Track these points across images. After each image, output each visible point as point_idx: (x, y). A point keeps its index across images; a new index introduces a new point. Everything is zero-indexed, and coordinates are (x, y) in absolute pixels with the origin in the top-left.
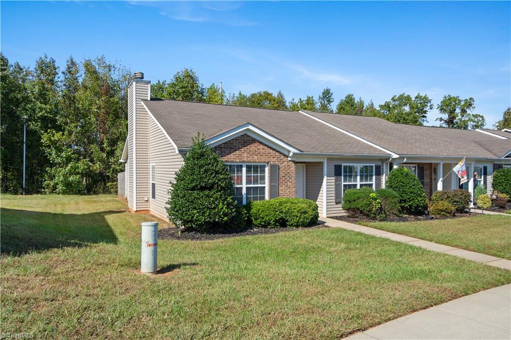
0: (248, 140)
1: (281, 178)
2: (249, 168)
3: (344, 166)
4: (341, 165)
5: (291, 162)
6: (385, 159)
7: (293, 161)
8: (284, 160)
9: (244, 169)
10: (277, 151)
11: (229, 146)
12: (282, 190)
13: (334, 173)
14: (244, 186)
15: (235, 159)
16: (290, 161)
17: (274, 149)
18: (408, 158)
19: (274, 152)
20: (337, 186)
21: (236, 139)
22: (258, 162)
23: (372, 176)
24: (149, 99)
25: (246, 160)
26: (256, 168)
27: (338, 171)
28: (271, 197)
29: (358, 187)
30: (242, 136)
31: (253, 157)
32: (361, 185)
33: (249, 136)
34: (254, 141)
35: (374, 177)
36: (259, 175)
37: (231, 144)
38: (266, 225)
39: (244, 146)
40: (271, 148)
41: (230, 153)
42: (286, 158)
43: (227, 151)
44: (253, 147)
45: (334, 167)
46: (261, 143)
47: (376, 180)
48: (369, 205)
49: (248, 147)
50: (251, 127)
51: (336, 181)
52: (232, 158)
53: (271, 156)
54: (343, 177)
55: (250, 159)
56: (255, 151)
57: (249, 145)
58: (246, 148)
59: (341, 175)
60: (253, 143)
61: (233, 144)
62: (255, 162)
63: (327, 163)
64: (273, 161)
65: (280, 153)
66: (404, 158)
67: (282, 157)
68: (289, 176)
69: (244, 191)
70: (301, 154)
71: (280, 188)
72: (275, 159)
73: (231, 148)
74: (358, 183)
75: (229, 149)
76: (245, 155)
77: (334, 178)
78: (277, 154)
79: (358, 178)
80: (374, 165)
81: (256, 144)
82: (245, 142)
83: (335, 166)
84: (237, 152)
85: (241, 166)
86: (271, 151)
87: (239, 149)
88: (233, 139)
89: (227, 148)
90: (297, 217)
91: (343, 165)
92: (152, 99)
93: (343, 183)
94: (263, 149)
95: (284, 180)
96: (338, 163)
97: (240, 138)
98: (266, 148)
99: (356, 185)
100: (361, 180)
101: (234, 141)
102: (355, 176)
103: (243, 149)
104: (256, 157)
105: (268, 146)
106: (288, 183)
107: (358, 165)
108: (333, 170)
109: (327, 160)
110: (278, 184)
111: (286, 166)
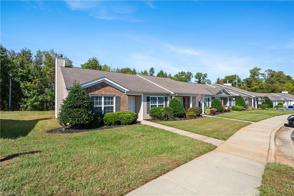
0: (105, 85)
1: (121, 103)
2: (105, 98)
3: (151, 97)
6: (169, 94)
7: (127, 95)
10: (119, 90)
12: (121, 108)
13: (146, 100)
14: (103, 106)
16: (125, 95)
17: (117, 89)
18: (178, 94)
19: (118, 90)
20: (148, 106)
21: (98, 84)
22: (110, 95)
23: (163, 101)
24: (64, 66)
25: (104, 94)
26: (109, 98)
27: (148, 100)
28: (116, 111)
29: (157, 106)
30: (102, 83)
32: (159, 105)
33: (105, 83)
34: (108, 85)
35: (164, 102)
36: (110, 101)
38: (110, 124)
39: (103, 88)
40: (116, 89)
41: (95, 91)
42: (124, 93)
43: (94, 90)
44: (107, 88)
45: (146, 98)
46: (111, 86)
47: (165, 103)
48: (160, 114)
49: (105, 88)
50: (105, 79)
51: (147, 104)
52: (97, 93)
53: (116, 92)
54: (150, 102)
55: (106, 93)
56: (108, 90)
57: (105, 87)
58: (104, 88)
59: (150, 101)
60: (107, 86)
61: (97, 86)
62: (108, 95)
63: (143, 96)
64: (117, 95)
65: (121, 91)
66: (176, 94)
67: (122, 93)
68: (125, 102)
69: (103, 109)
70: (130, 92)
72: (118, 94)
73: (96, 88)
74: (157, 104)
76: (103, 92)
77: (146, 102)
78: (119, 91)
79: (157, 102)
80: (164, 97)
81: (109, 87)
82: (103, 86)
83: (147, 97)
84: (99, 90)
85: (102, 97)
86: (116, 90)
87: (100, 89)
88: (97, 84)
89: (94, 88)
90: (125, 120)
91: (150, 97)
92: (65, 67)
93: (150, 105)
94: (112, 89)
95: (123, 103)
96: (148, 96)
98: (114, 88)
99: (156, 105)
100: (159, 103)
102: (156, 102)
103: (102, 89)
104: (108, 93)
105: (115, 88)
106: (125, 105)
107: (157, 97)
108: (146, 99)
109: (144, 94)
110: (120, 105)
111: (124, 97)
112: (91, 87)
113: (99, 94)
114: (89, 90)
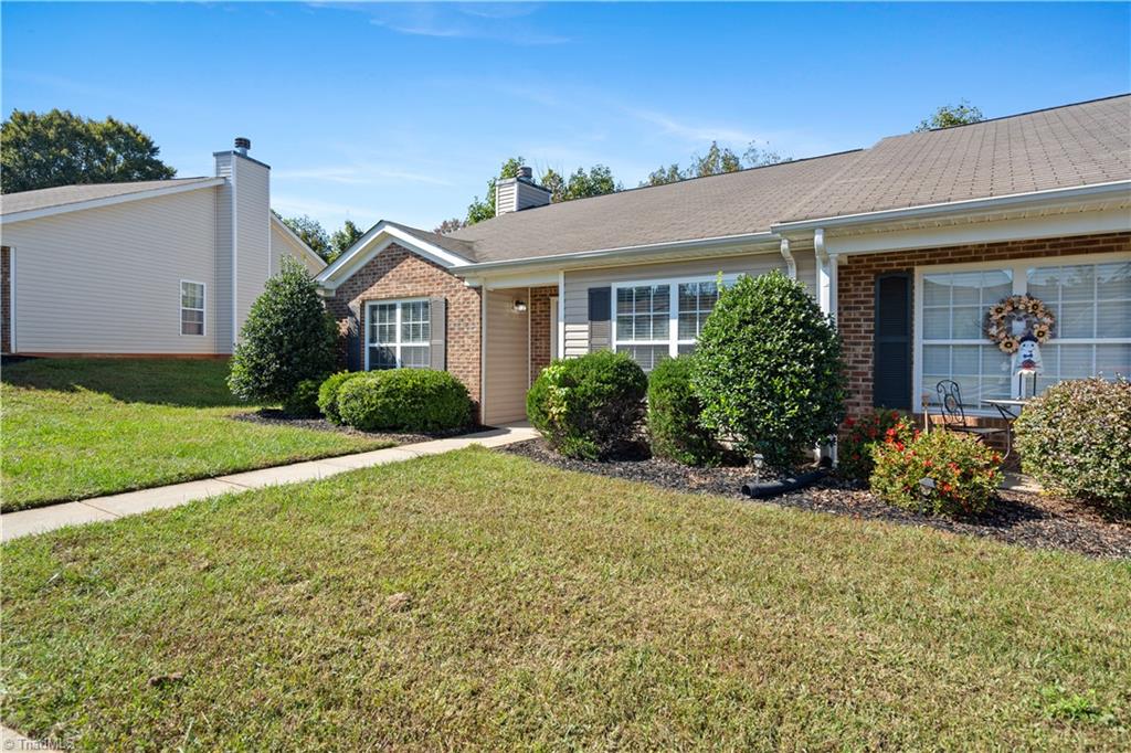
0: (397, 255)
1: (451, 329)
2: (405, 307)
3: (619, 290)
4: (610, 288)
5: (471, 291)
7: (476, 289)
8: (457, 288)
9: (399, 311)
10: (445, 270)
11: (371, 270)
12: (453, 355)
13: (586, 311)
14: (398, 344)
15: (379, 292)
16: (469, 288)
17: (438, 266)
19: (440, 271)
21: (380, 256)
26: (415, 309)
27: (598, 307)
29: (674, 353)
30: (389, 248)
31: (405, 287)
32: (681, 348)
33: (400, 247)
36: (421, 322)
37: (374, 265)
39: (392, 268)
40: (434, 264)
41: (374, 283)
42: (461, 283)
43: (370, 280)
44: (407, 266)
45: (586, 295)
46: (418, 256)
49: (398, 268)
51: (591, 336)
52: (375, 292)
53: (434, 280)
54: (614, 324)
56: (408, 274)
57: (398, 263)
58: (394, 270)
59: (607, 317)
60: (404, 259)
61: (377, 266)
63: (565, 285)
64: (436, 291)
65: (449, 271)
67: (454, 280)
68: (468, 324)
69: (398, 355)
71: (449, 349)
72: (440, 288)
73: (374, 274)
74: (673, 341)
75: (372, 276)
76: (394, 284)
77: (586, 327)
78: (444, 274)
79: (674, 324)
81: (409, 261)
82: (392, 260)
83: (590, 290)
84: (383, 279)
85: (393, 307)
86: (435, 270)
87: (384, 273)
88: (376, 258)
89: (370, 275)
91: (615, 286)
93: (615, 343)
94: (420, 268)
95: (457, 333)
96: (598, 283)
97: (387, 252)
98: (425, 264)
99: (666, 348)
100: (688, 332)
101: (378, 260)
102: (662, 320)
103: (390, 274)
104: (409, 287)
106: (466, 340)
107: (674, 284)
108: (586, 303)
109: (567, 275)
110: (446, 341)
111: (461, 301)
112: (364, 271)
113: (384, 296)
114: (359, 283)
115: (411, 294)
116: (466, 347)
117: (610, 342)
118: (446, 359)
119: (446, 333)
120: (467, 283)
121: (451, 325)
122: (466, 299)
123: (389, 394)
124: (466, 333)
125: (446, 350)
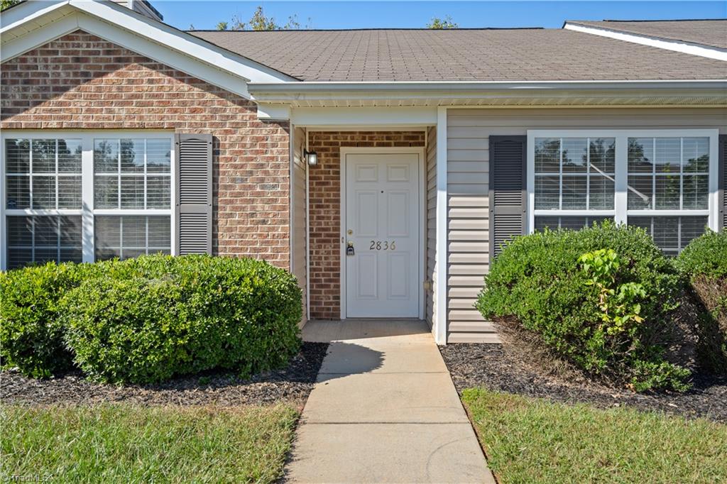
0: (91, 53)
1: (226, 187)
3: (538, 141)
4: (525, 137)
5: (270, 127)
7: (280, 124)
8: (239, 119)
10: (210, 88)
11: (19, 75)
12: (230, 230)
14: (88, 212)
15: (42, 118)
16: (265, 121)
17: (193, 81)
19: (196, 91)
20: (502, 227)
21: (46, 50)
23: (704, 191)
25: (84, 123)
29: (620, 227)
30: (67, 37)
31: (110, 111)
33: (97, 38)
34: (118, 58)
35: (713, 190)
36: (146, 174)
37: (28, 68)
40: (181, 76)
42: (249, 113)
44: (111, 77)
45: (486, 145)
46: (143, 60)
51: (493, 202)
53: (184, 104)
56: (120, 89)
57: (92, 67)
61: (36, 67)
63: (450, 128)
64: (191, 123)
65: (222, 93)
67: (231, 107)
68: (262, 180)
69: (87, 230)
71: (221, 222)
72: (198, 118)
73: (26, 82)
74: (620, 212)
75: (20, 86)
78: (209, 96)
80: (713, 136)
81: (122, 65)
82: (78, 60)
86: (185, 87)
88: (33, 52)
89: (14, 82)
91: (533, 136)
93: (533, 212)
94: (151, 81)
95: (240, 194)
96: (506, 130)
97: (62, 46)
98: (161, 76)
99: (609, 218)
101: (39, 56)
105: (170, 72)
106: (259, 205)
107: (621, 138)
108: (486, 156)
109: (451, 113)
110: (215, 208)
111: (248, 141)
113: (54, 124)
115: (127, 124)
116: (259, 218)
117: (526, 211)
118: (215, 236)
119: (215, 194)
120: (261, 114)
121: (224, 181)
122: (258, 139)
123: (211, 309)
124: (258, 194)
125: (215, 222)
